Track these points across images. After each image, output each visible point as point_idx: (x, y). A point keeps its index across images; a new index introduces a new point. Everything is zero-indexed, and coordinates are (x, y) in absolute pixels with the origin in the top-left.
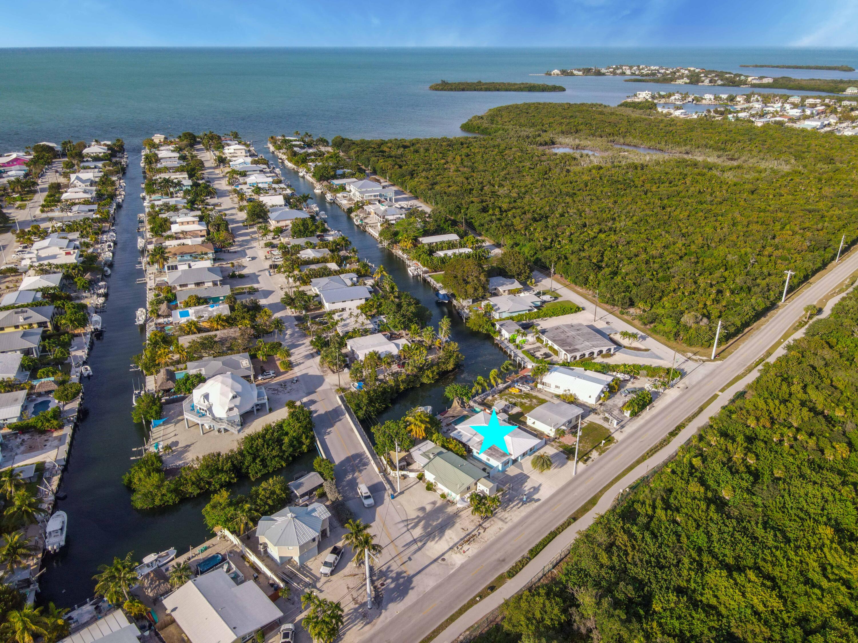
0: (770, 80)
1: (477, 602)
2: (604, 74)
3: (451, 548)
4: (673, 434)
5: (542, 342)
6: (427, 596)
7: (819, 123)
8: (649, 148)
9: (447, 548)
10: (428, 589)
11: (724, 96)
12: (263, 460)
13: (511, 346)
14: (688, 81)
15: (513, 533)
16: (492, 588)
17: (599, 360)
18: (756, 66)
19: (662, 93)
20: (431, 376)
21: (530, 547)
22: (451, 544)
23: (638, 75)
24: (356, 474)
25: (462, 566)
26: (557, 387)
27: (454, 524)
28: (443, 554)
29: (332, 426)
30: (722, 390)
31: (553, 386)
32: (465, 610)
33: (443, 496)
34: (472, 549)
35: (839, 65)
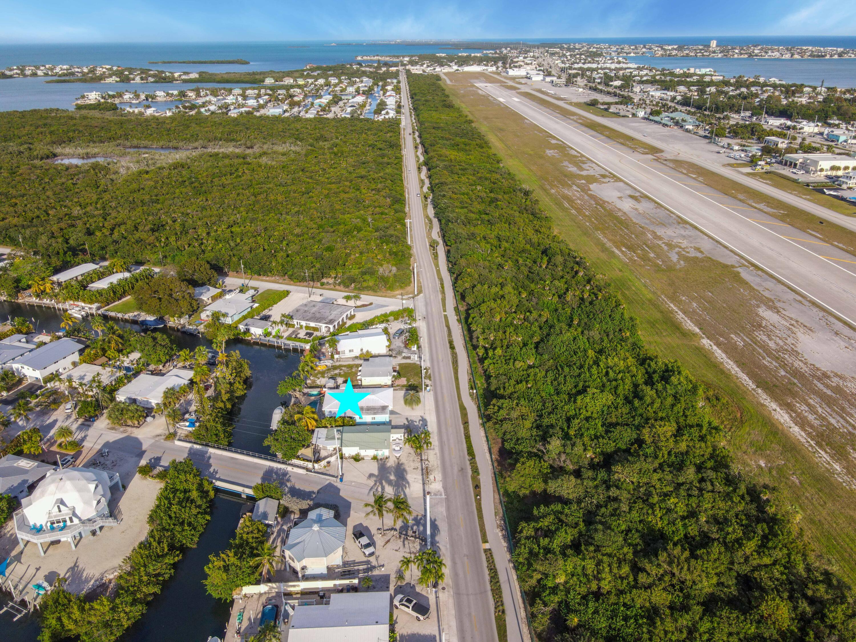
0: (197, 76)
1: (480, 499)
2: (11, 77)
3: (424, 484)
4: (452, 347)
5: (293, 326)
6: (450, 519)
7: (281, 110)
8: (162, 148)
9: (421, 485)
10: (445, 514)
11: (175, 92)
12: (190, 524)
13: (271, 338)
14: (118, 79)
15: (446, 453)
16: (477, 487)
17: (349, 323)
18: (164, 63)
19: (111, 93)
20: (240, 387)
21: (466, 453)
22: (421, 482)
23: (52, 76)
24: (289, 484)
25: (445, 488)
26: (350, 351)
27: (404, 470)
28: (424, 490)
29: (210, 466)
30: (445, 311)
31: (347, 352)
32: (481, 508)
33: (375, 458)
34: (436, 476)
35: (235, 59)
